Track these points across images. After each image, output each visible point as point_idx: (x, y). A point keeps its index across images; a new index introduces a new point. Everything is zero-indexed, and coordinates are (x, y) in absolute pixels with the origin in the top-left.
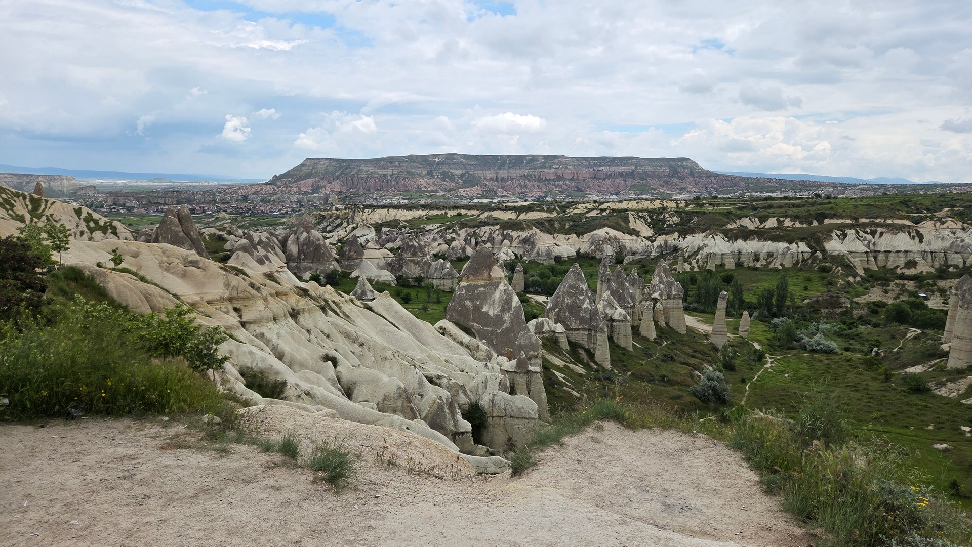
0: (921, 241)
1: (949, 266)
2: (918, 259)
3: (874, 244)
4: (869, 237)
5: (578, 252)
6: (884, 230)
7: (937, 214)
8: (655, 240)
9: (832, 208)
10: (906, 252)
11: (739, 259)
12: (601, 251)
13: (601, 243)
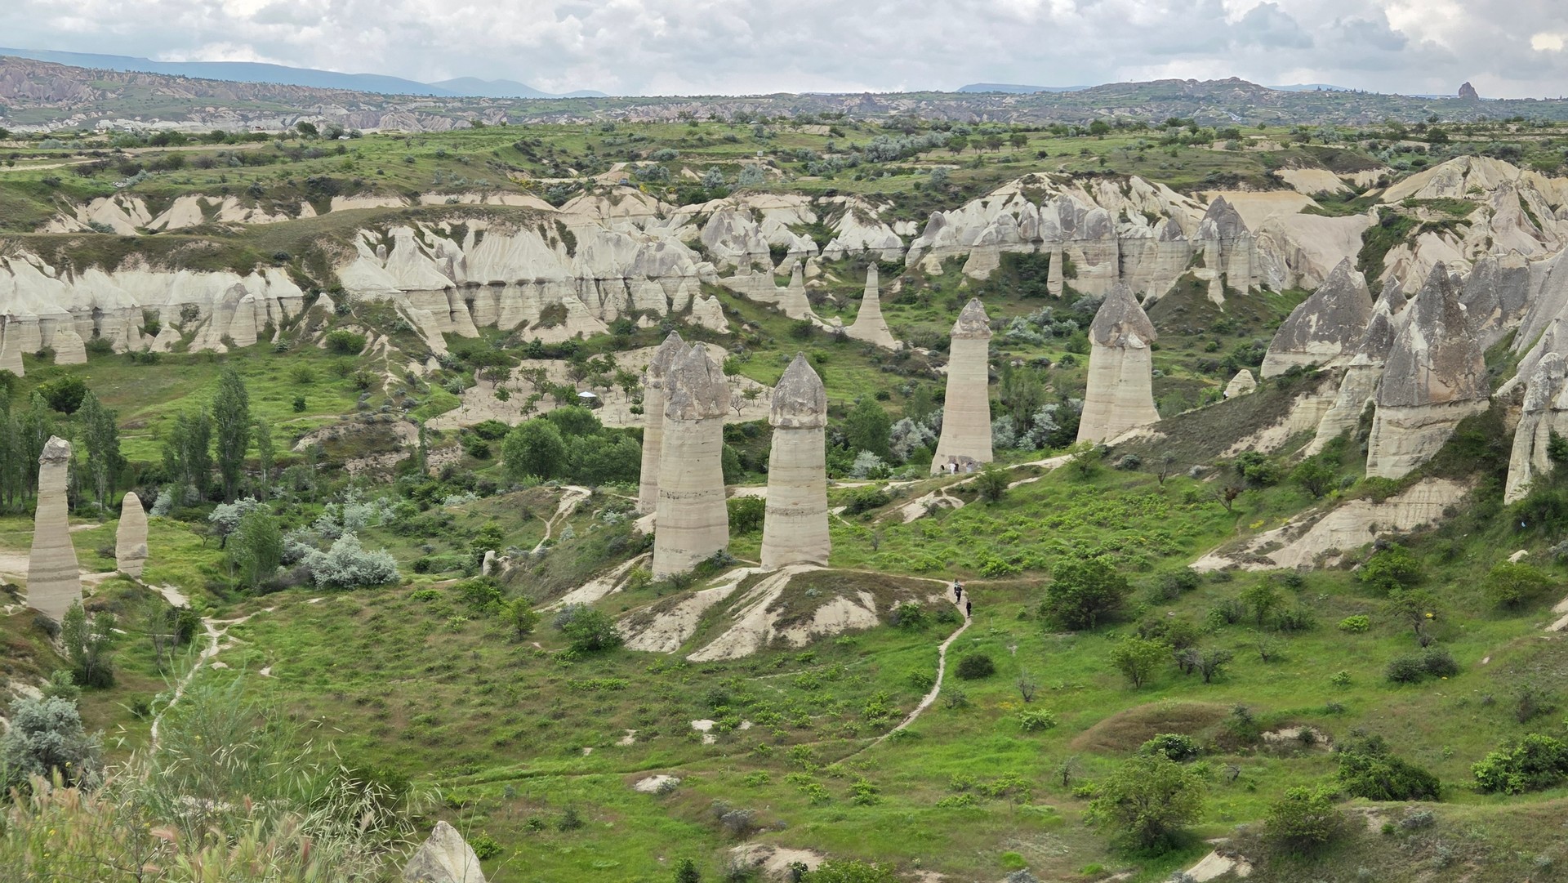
0: (571, 252)
1: (636, 315)
2: (569, 300)
3: (464, 265)
4: (450, 245)
6: (483, 224)
7: (600, 179)
9: (348, 167)
10: (540, 282)
11: (96, 332)
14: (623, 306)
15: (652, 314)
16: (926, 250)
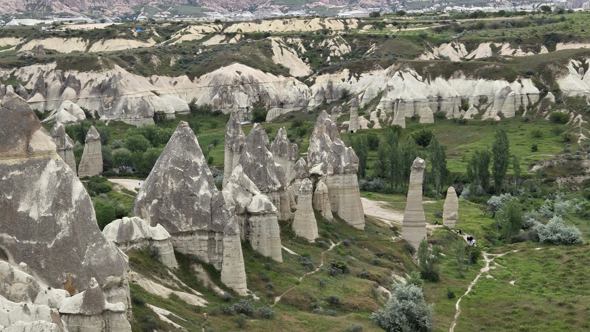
5: (192, 106)
8: (313, 82)
9: (566, 28)
11: (439, 108)
12: (230, 102)
13: (229, 88)
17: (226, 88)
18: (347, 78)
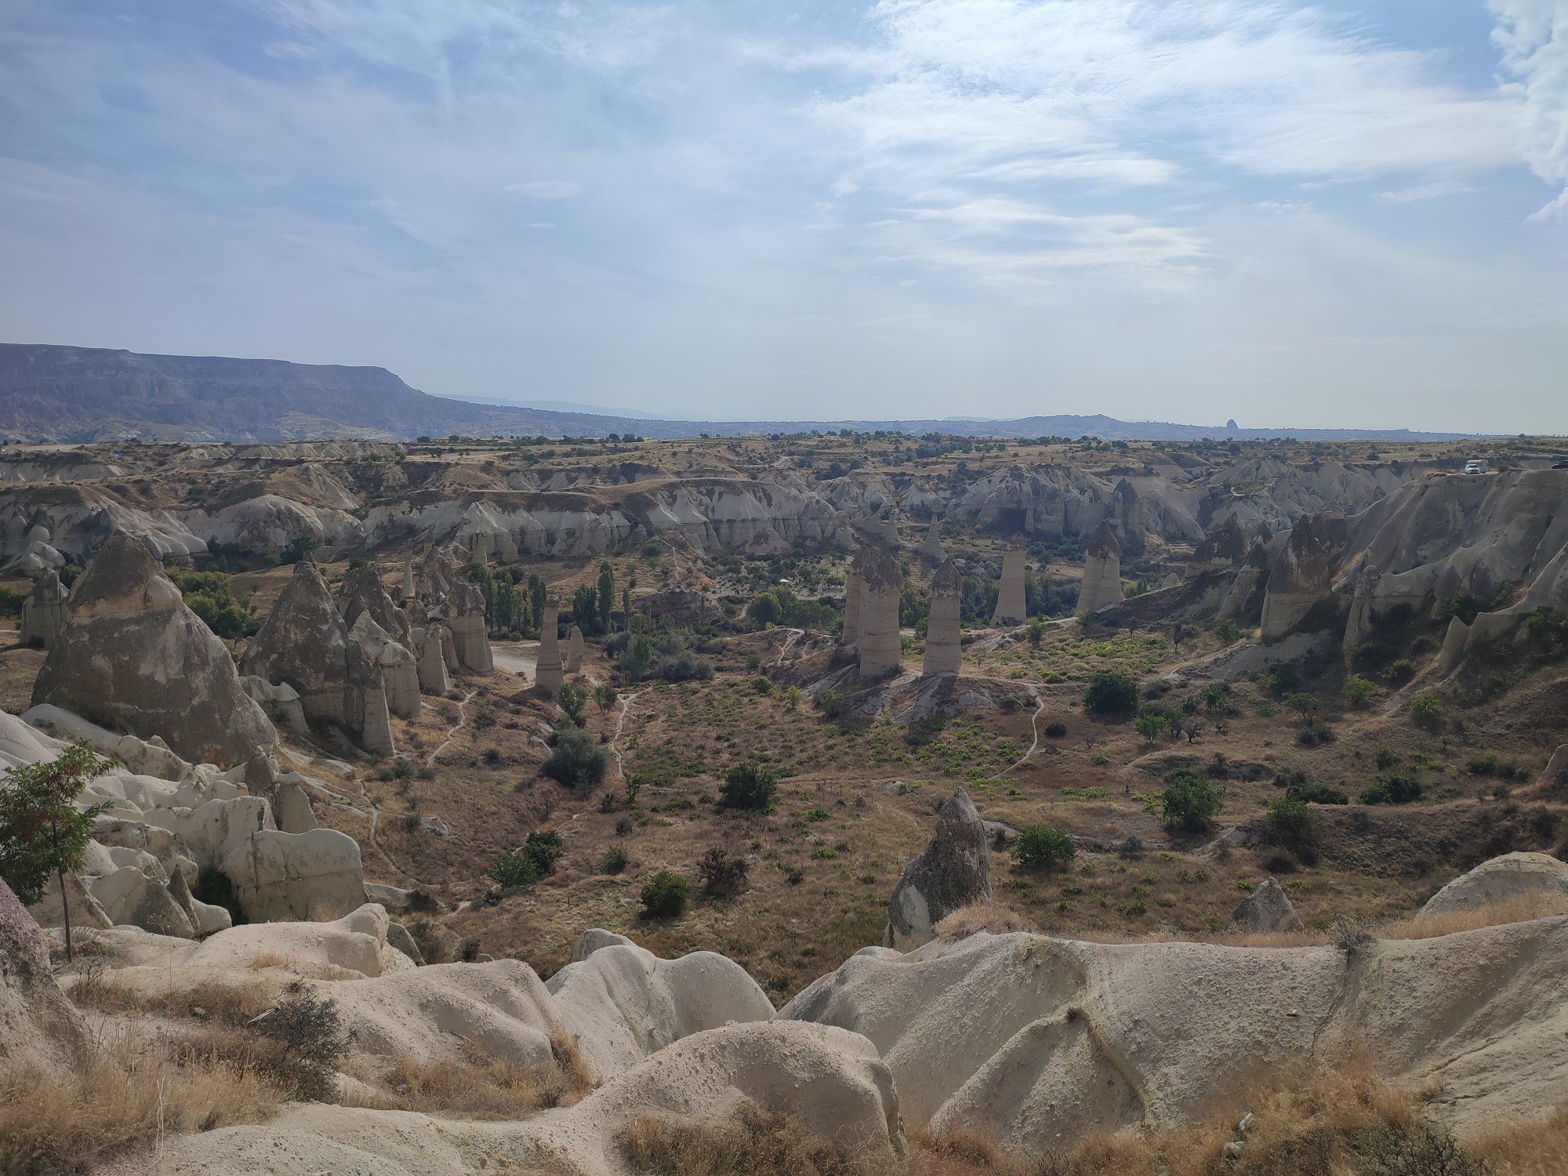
0: (770, 505)
2: (770, 529)
4: (706, 500)
5: (212, 544)
8: (366, 516)
12: (263, 540)
13: (261, 523)
14: (797, 533)
15: (814, 538)
16: (957, 505)
17: (258, 523)
18: (407, 510)
